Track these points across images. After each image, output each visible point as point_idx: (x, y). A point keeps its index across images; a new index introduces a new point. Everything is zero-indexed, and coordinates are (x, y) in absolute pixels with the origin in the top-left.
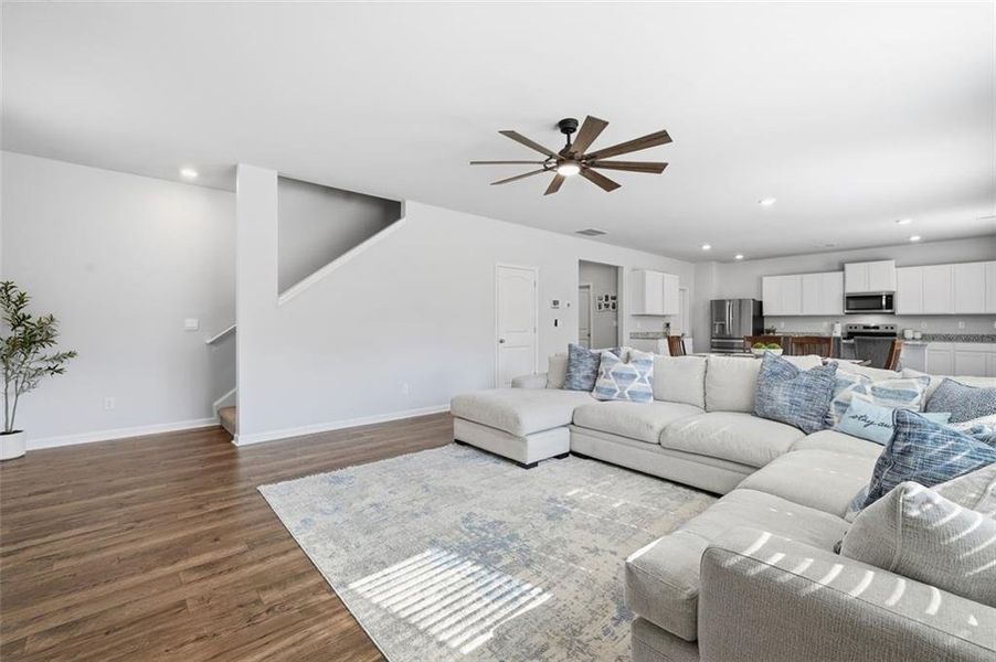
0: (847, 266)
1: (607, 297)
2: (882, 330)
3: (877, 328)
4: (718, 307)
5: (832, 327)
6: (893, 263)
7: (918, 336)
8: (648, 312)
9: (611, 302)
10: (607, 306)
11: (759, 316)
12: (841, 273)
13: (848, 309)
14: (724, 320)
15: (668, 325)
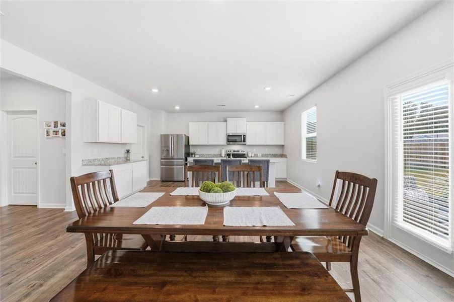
0: (228, 120)
1: (56, 123)
2: (240, 152)
3: (238, 151)
4: (165, 138)
5: (221, 151)
6: (245, 119)
7: (253, 155)
8: (100, 140)
9: (60, 128)
10: (56, 132)
11: (188, 145)
12: (225, 123)
13: (228, 142)
14: (168, 147)
15: (128, 151)
